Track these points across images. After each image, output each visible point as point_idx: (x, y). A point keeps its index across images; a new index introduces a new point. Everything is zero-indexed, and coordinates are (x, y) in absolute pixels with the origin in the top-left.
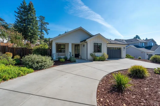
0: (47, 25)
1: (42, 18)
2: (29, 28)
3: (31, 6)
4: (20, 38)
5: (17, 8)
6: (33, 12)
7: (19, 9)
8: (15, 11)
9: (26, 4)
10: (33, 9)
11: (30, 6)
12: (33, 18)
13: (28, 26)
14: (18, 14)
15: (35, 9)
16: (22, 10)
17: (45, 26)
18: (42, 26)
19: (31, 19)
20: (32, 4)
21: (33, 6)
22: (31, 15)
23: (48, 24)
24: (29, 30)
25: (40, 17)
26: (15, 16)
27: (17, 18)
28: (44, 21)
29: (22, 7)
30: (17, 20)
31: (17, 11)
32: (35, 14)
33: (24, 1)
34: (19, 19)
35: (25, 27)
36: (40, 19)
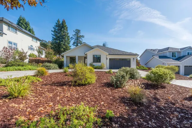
0: (83, 39)
1: (78, 32)
2: (61, 44)
4: (52, 54)
6: (65, 28)
7: (54, 28)
9: (60, 22)
10: (65, 26)
11: (63, 24)
12: (65, 35)
13: (61, 43)
14: (54, 32)
15: (67, 25)
16: (57, 28)
17: (81, 40)
18: (78, 39)
19: (64, 35)
20: (64, 21)
21: (65, 23)
22: (64, 32)
23: (83, 36)
24: (62, 46)
25: (76, 30)
27: (53, 36)
28: (80, 34)
29: (57, 26)
30: (53, 38)
31: (53, 30)
32: (67, 30)
33: (58, 20)
34: (55, 37)
35: (59, 44)
36: (76, 33)
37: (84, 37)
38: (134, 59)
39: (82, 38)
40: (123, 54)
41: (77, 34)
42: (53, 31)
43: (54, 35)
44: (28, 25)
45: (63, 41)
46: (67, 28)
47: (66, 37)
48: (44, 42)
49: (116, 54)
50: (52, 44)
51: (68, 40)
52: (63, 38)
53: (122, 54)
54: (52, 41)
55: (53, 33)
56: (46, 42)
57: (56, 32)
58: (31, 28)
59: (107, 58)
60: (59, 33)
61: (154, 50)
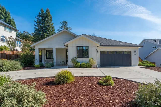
2: (45, 35)
3: (48, 13)
5: (36, 17)
6: (50, 18)
8: (34, 21)
9: (43, 11)
10: (49, 16)
12: (49, 25)
13: (45, 34)
15: (51, 15)
16: (40, 19)
20: (48, 10)
21: (49, 13)
22: (47, 22)
26: (35, 25)
27: (35, 27)
28: (67, 26)
29: (40, 16)
30: (35, 28)
31: (36, 20)
32: (51, 20)
33: (42, 9)
34: (37, 28)
35: (42, 35)
36: (63, 24)
37: (71, 29)
38: (135, 51)
39: (69, 30)
40: (120, 45)
41: (64, 26)
42: (36, 22)
43: (37, 26)
44: (8, 15)
45: (46, 32)
46: (51, 18)
47: (49, 28)
48: (25, 33)
49: (111, 45)
50: (34, 35)
51: (53, 31)
52: (47, 29)
53: (118, 44)
54: (35, 32)
55: (36, 23)
56: (28, 33)
57: (39, 22)
58: (11, 18)
59: (97, 51)
60: (42, 24)
61: (155, 41)
